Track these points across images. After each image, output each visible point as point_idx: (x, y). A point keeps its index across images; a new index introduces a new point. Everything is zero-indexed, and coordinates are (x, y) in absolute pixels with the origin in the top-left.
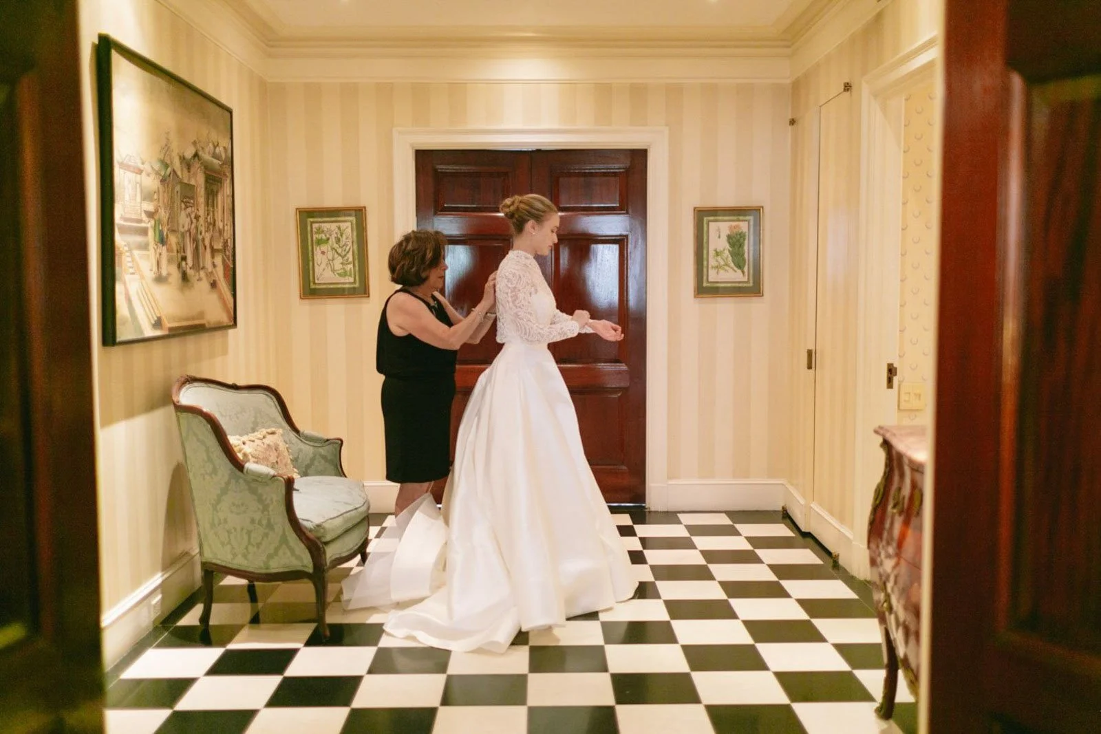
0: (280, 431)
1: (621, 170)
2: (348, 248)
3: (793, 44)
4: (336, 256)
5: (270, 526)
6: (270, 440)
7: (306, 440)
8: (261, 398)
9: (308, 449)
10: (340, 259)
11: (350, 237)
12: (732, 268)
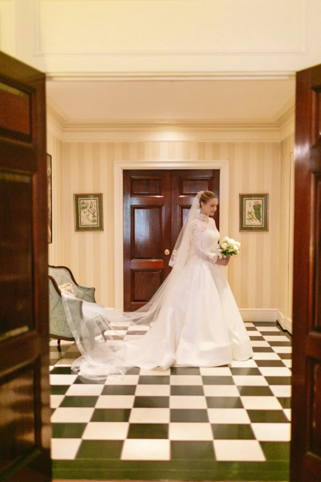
0: (71, 285)
1: (209, 178)
2: (95, 210)
3: (281, 126)
4: (90, 214)
6: (68, 288)
7: (81, 288)
8: (63, 271)
9: (81, 292)
11: (96, 206)
12: (255, 219)
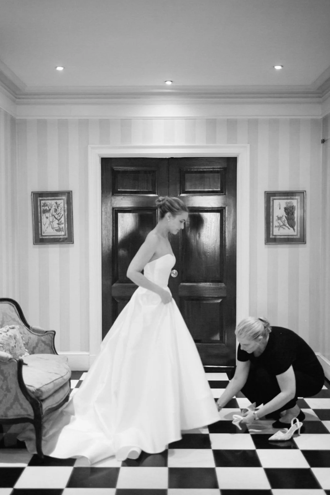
0: (17, 327)
1: (222, 170)
2: (61, 215)
3: (323, 96)
4: (55, 219)
5: (8, 390)
6: (11, 332)
7: (34, 332)
8: (6, 306)
9: (34, 337)
10: (57, 222)
11: (63, 209)
12: (287, 227)
